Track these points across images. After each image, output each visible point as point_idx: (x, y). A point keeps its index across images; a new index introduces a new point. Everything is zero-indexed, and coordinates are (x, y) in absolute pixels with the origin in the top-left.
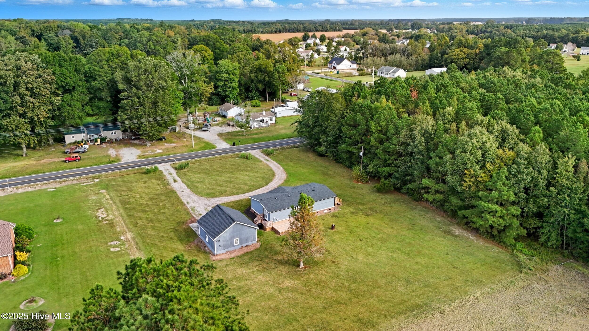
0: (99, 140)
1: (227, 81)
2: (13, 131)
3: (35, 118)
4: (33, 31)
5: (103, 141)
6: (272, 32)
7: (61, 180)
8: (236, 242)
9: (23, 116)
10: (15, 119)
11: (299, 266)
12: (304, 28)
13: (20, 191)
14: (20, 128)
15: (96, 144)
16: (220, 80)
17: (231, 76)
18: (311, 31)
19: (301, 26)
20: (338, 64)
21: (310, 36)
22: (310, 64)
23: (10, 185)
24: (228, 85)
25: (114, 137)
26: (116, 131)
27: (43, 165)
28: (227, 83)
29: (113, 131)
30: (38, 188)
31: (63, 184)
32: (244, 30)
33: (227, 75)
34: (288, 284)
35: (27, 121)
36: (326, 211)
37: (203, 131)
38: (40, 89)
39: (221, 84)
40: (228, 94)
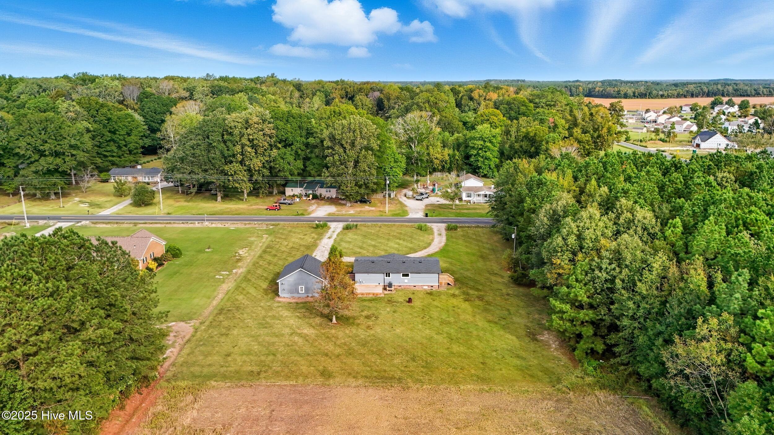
0: (311, 196)
1: (480, 149)
2: (232, 175)
3: (252, 166)
4: (347, 92)
5: (315, 197)
6: (679, 96)
7: (247, 222)
8: (302, 289)
9: (242, 163)
10: (236, 166)
11: (331, 320)
12: (736, 90)
13: (214, 225)
14: (238, 174)
15: (308, 199)
16: (473, 148)
17: (488, 144)
18: (728, 95)
19: (730, 89)
20: (703, 141)
21: (724, 102)
22: (668, 139)
23: (207, 220)
24: (481, 155)
25: (328, 195)
26: (331, 189)
27: (253, 210)
28: (480, 152)
29: (328, 189)
30: (227, 226)
31: (247, 226)
32: (634, 93)
33: (482, 143)
34: (305, 331)
35: (245, 168)
36: (426, 287)
37: (417, 200)
38: (259, 141)
39: (474, 152)
40: (480, 164)
